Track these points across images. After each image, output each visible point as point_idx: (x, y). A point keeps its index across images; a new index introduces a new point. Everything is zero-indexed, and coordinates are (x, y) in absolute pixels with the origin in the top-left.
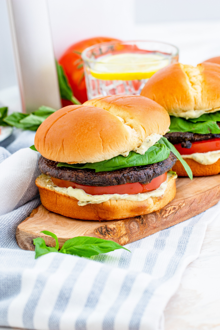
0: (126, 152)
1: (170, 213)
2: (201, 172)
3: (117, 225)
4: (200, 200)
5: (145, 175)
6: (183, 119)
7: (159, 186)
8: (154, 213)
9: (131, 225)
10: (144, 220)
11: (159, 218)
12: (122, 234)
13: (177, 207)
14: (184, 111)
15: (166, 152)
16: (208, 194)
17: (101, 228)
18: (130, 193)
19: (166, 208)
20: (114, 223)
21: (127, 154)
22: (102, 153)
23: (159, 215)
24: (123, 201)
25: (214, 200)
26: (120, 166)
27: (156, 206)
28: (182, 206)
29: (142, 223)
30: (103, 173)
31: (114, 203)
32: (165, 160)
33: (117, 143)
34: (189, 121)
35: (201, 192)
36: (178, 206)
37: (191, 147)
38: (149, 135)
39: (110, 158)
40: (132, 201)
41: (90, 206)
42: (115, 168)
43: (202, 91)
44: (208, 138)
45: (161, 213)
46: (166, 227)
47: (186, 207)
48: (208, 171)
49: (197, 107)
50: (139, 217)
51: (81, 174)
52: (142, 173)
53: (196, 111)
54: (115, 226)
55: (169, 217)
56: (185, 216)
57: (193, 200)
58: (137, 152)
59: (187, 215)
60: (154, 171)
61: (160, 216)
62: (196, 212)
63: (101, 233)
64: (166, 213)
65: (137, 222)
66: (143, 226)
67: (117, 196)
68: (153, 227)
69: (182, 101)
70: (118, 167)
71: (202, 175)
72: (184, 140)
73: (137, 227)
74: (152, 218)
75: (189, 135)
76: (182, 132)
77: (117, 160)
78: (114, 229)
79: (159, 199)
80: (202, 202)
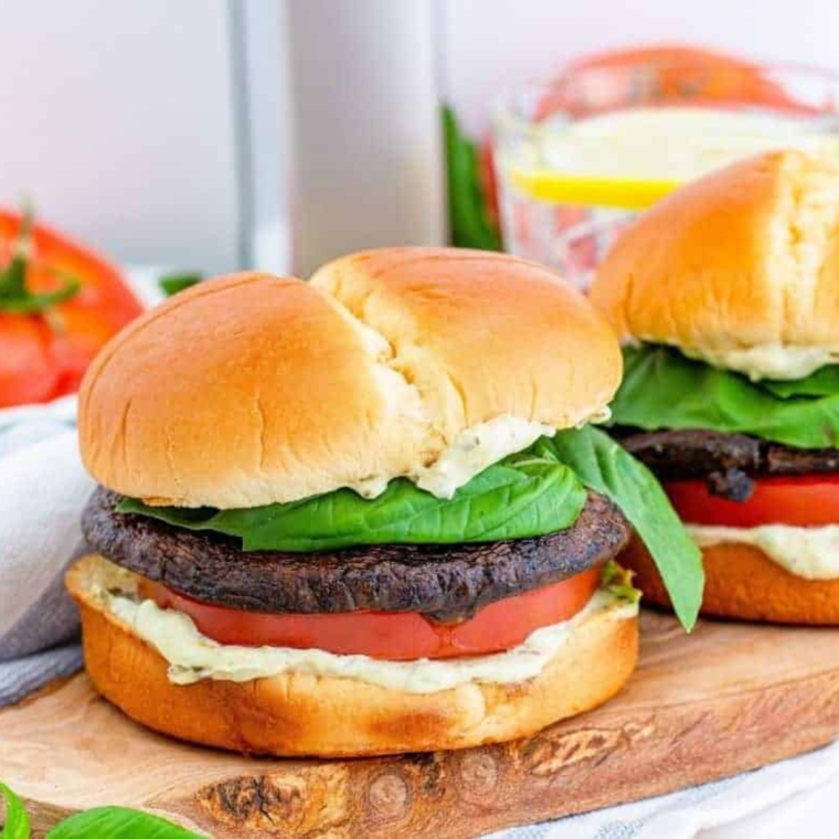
0: (371, 477)
1: (575, 758)
2: (792, 608)
3: (313, 779)
4: (735, 718)
5: (442, 585)
6: (740, 377)
7: (521, 640)
8: (494, 748)
9: (377, 789)
10: (442, 775)
11: (512, 771)
12: (326, 821)
13: (611, 739)
14: (745, 346)
15: (561, 499)
16: (776, 698)
17: (238, 782)
18: (378, 654)
19: (560, 736)
20: (305, 770)
21: (376, 488)
22: (258, 470)
23: (517, 763)
24: (345, 685)
25: (807, 726)
26: (340, 534)
27: (498, 723)
28: (637, 737)
29: (431, 786)
30: (266, 556)
31: (304, 686)
32: (557, 533)
33: (324, 436)
34: (765, 389)
35: (749, 686)
36: (619, 732)
37: (749, 494)
38: (485, 421)
39: (298, 497)
40: (384, 688)
41: (209, 689)
42: (320, 544)
43: (821, 270)
44: (825, 464)
45: (527, 754)
46: (548, 813)
47: (657, 741)
48: (824, 604)
49: (794, 337)
50: (423, 758)
51: (182, 552)
52: (428, 575)
53: (791, 348)
54: (300, 784)
55: (565, 773)
56: (645, 778)
57: (696, 717)
58: (421, 484)
59: (655, 774)
60: (487, 574)
61: (522, 764)
62: (703, 767)
63: (228, 806)
64: (553, 755)
65: (406, 776)
66: (430, 799)
67: (319, 658)
68: (479, 806)
69: (732, 299)
70: (333, 536)
71: (795, 620)
72: (719, 463)
73: (402, 797)
74: (481, 771)
75: (741, 447)
76: (723, 429)
77: (330, 507)
78: (296, 793)
79: (514, 692)
80: (739, 730)
